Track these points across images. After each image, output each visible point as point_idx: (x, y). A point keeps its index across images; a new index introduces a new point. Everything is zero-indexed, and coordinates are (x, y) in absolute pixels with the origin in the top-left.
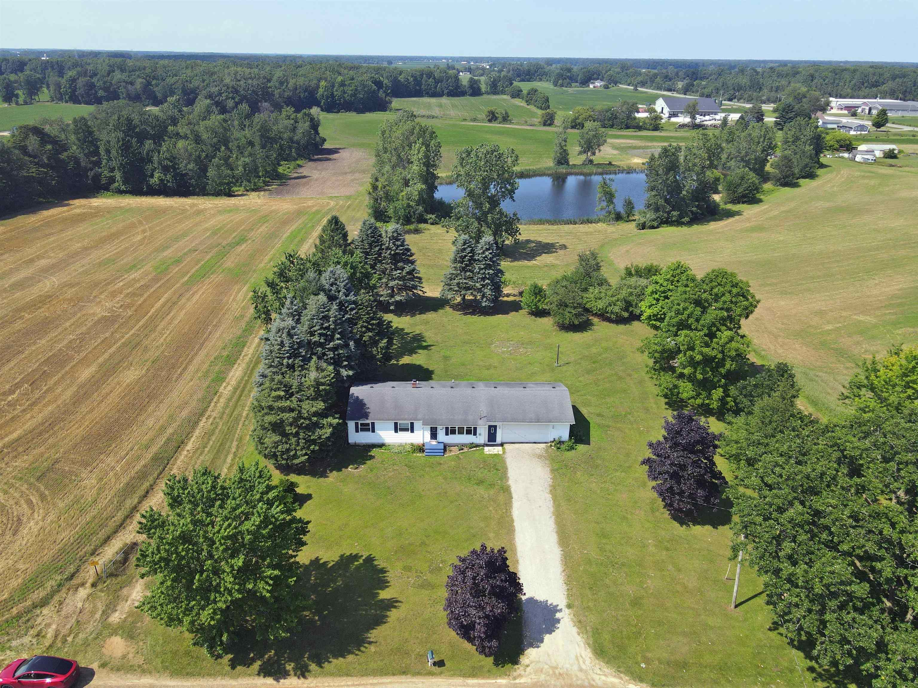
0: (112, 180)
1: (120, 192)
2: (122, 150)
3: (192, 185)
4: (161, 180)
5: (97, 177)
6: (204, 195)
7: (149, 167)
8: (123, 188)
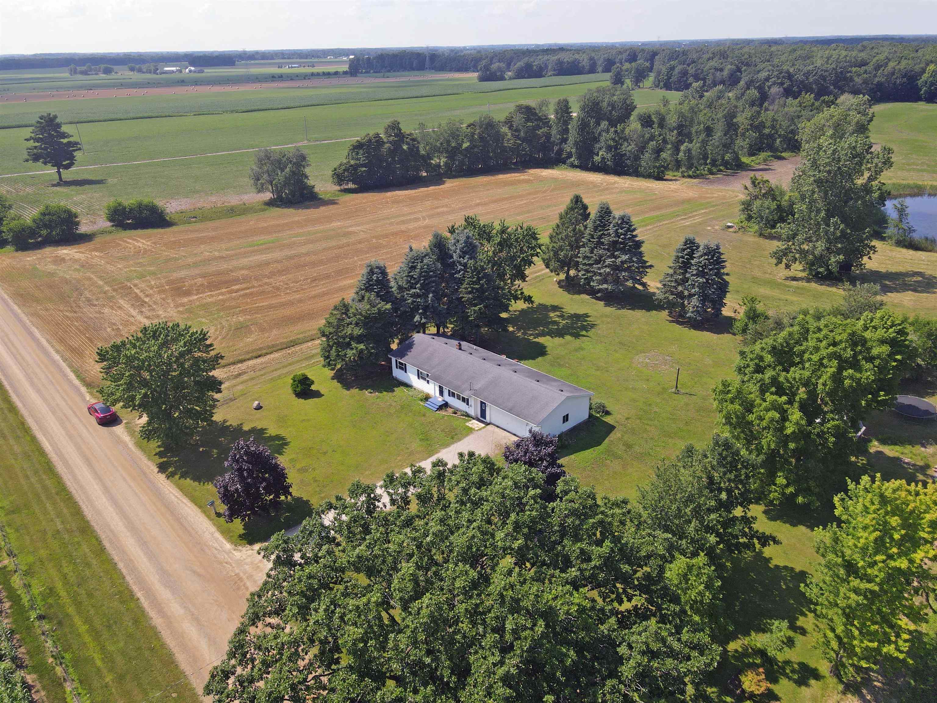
0: (570, 155)
1: (573, 166)
2: (579, 130)
3: (628, 166)
4: (603, 158)
5: (561, 151)
6: (637, 176)
7: (597, 146)
8: (576, 163)
